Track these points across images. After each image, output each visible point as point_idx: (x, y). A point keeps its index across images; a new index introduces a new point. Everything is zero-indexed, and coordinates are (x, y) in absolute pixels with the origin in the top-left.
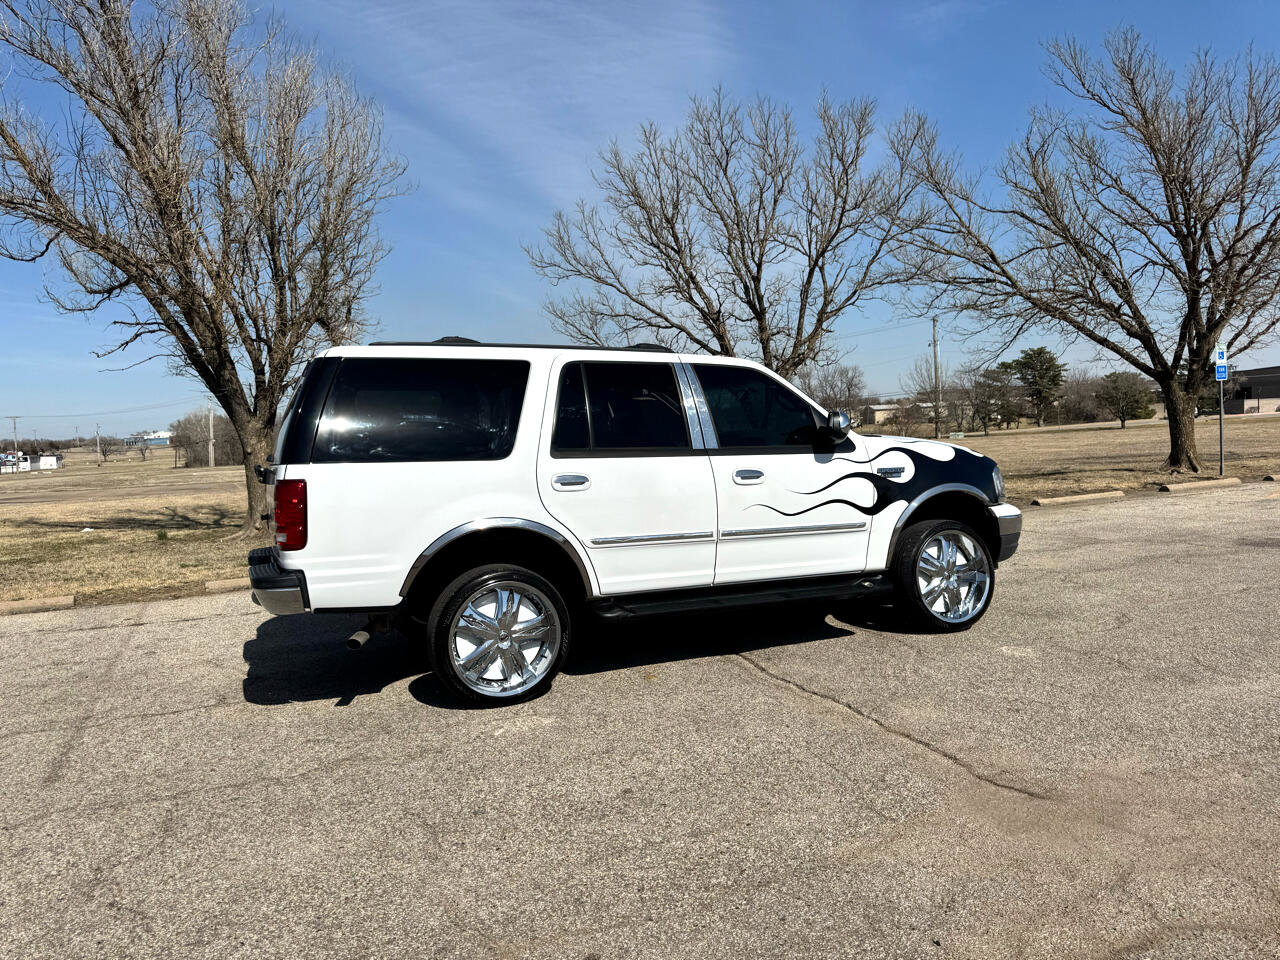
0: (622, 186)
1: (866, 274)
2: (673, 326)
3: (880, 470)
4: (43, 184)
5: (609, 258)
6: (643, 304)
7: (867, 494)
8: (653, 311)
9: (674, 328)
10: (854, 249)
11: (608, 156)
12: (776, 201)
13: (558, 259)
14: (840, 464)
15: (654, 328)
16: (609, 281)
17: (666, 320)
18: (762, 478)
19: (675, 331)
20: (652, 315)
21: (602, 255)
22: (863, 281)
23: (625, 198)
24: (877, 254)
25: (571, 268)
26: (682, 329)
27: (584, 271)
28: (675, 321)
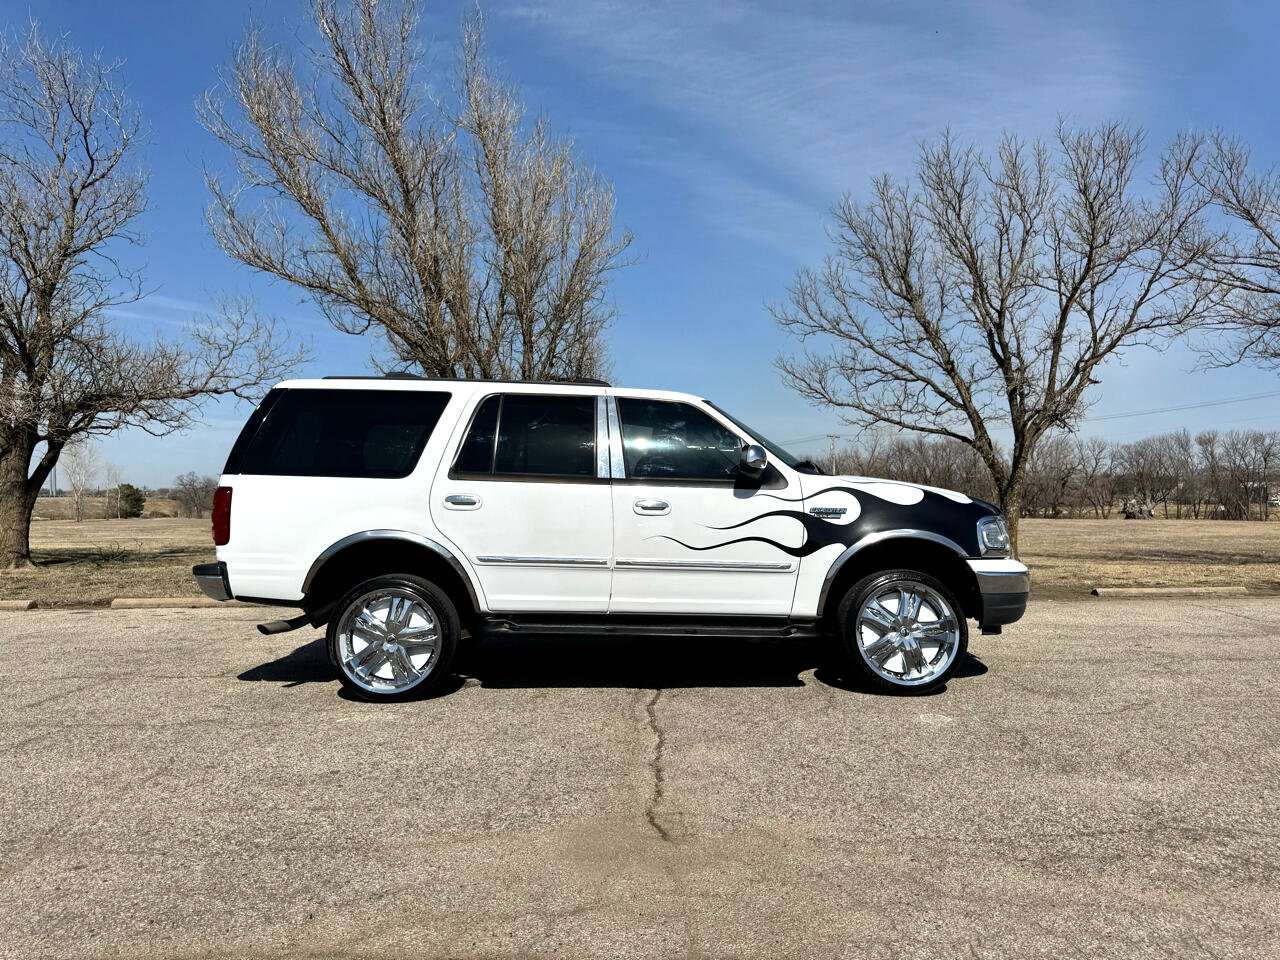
0: (854, 239)
1: (1132, 317)
2: (918, 378)
3: (813, 510)
4: (351, 270)
5: (853, 313)
6: (888, 357)
7: (796, 535)
8: (898, 364)
9: (919, 382)
10: (1119, 291)
11: (839, 212)
12: (1024, 243)
13: (802, 316)
14: (763, 500)
15: (903, 382)
16: (853, 335)
17: (911, 372)
18: (667, 510)
19: (921, 384)
20: (895, 367)
21: (847, 310)
22: (1129, 325)
23: (859, 252)
24: (1145, 295)
25: (813, 323)
26: (928, 382)
27: (828, 327)
28: (921, 374)
